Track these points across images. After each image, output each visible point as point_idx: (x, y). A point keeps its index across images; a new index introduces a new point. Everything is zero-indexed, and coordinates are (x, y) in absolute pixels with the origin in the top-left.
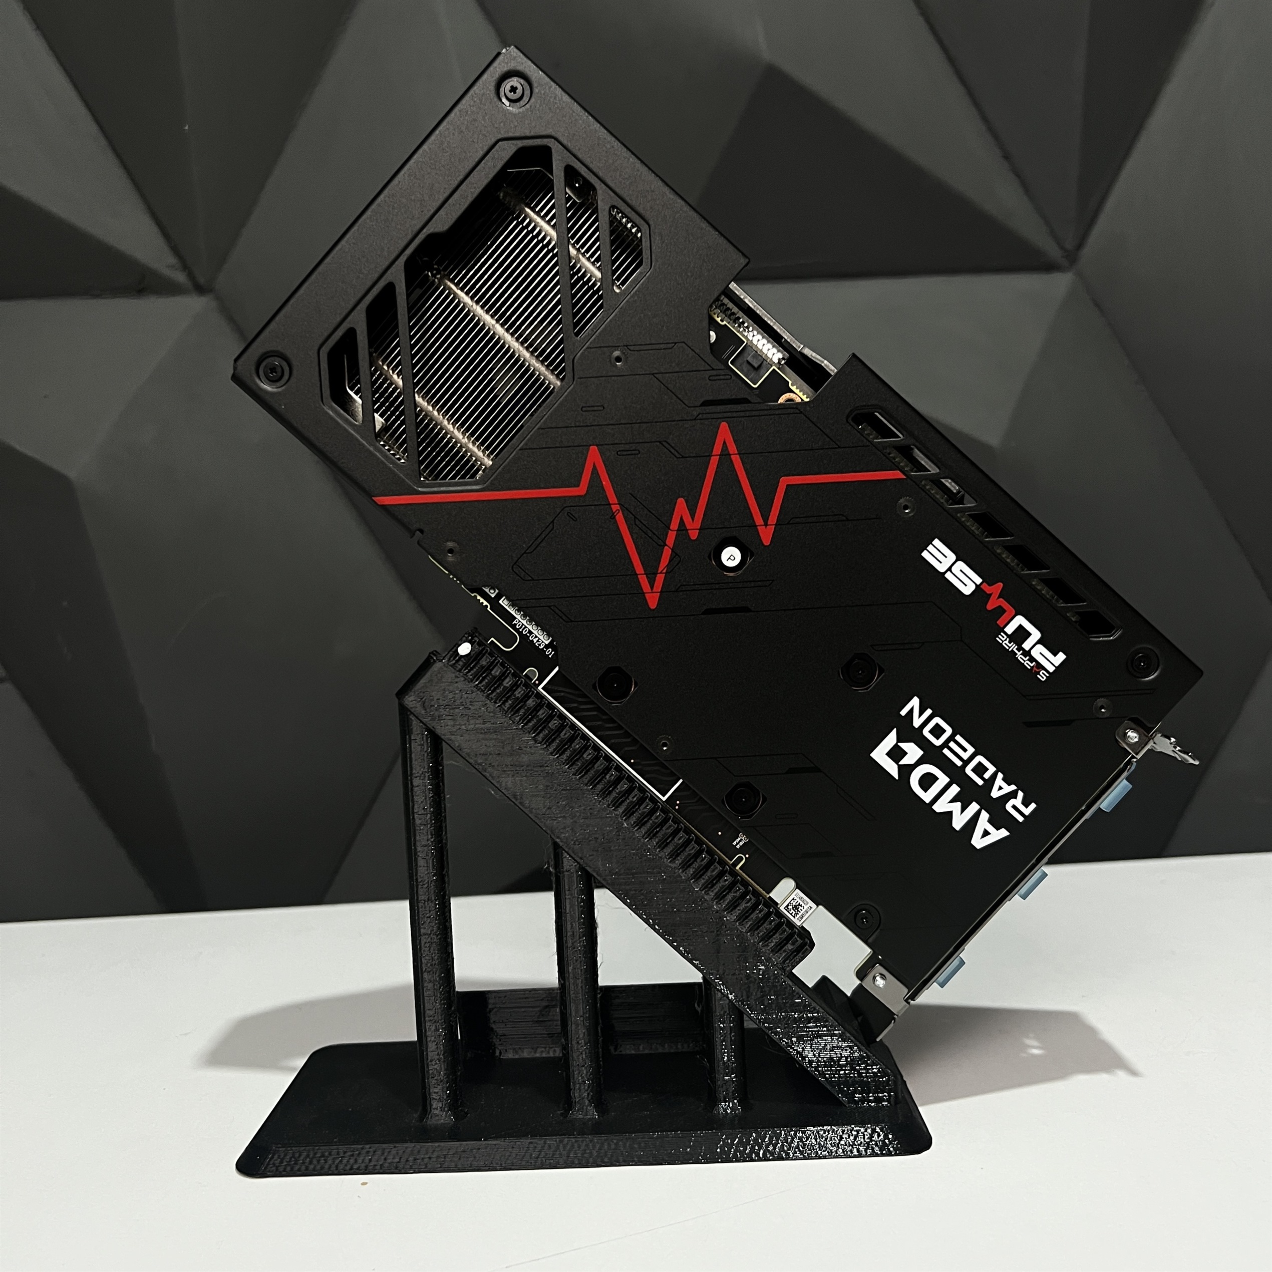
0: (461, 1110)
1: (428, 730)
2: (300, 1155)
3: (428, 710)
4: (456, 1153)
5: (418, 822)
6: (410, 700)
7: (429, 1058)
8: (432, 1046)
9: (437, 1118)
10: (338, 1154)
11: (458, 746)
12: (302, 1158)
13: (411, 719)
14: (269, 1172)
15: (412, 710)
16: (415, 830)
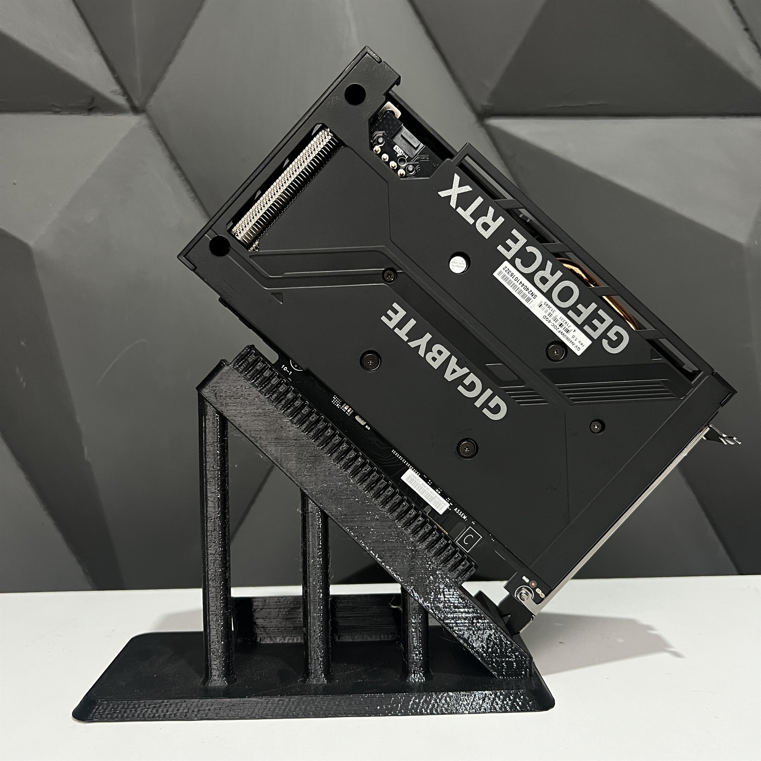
0: (232, 677)
1: (218, 412)
2: (118, 707)
3: (218, 399)
4: (228, 706)
5: (209, 476)
6: (206, 392)
7: (211, 640)
8: (213, 632)
9: (216, 682)
10: (145, 706)
11: (239, 425)
12: (119, 709)
13: (207, 405)
14: (95, 718)
15: (207, 399)
16: (206, 482)
